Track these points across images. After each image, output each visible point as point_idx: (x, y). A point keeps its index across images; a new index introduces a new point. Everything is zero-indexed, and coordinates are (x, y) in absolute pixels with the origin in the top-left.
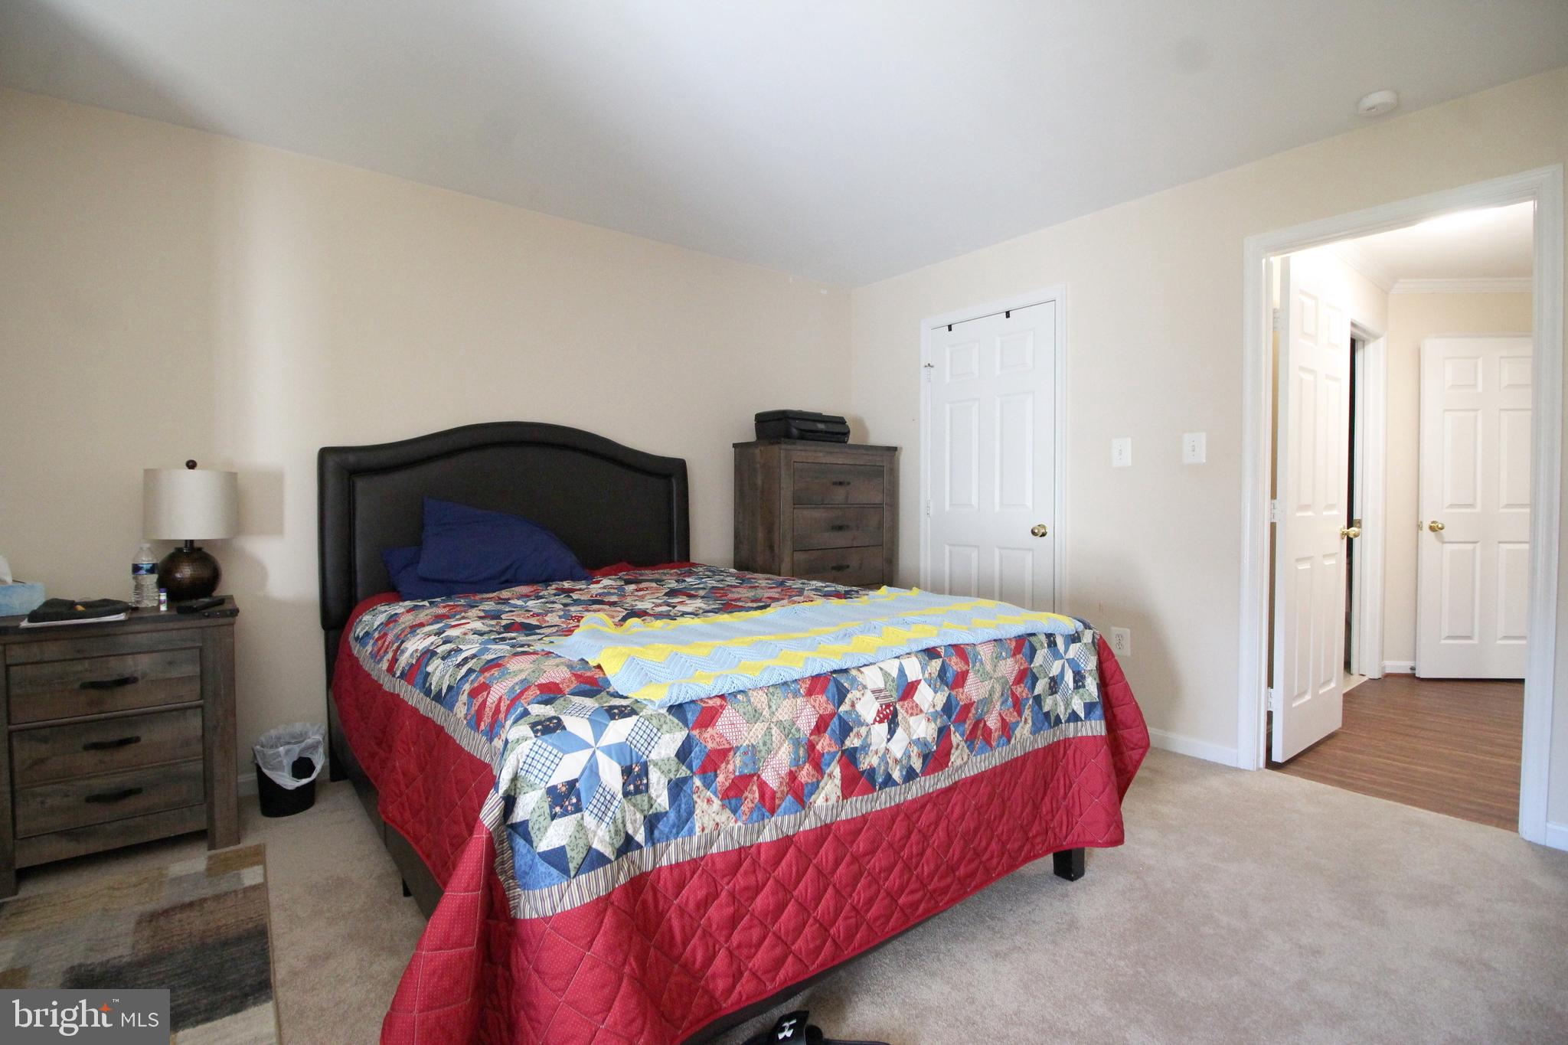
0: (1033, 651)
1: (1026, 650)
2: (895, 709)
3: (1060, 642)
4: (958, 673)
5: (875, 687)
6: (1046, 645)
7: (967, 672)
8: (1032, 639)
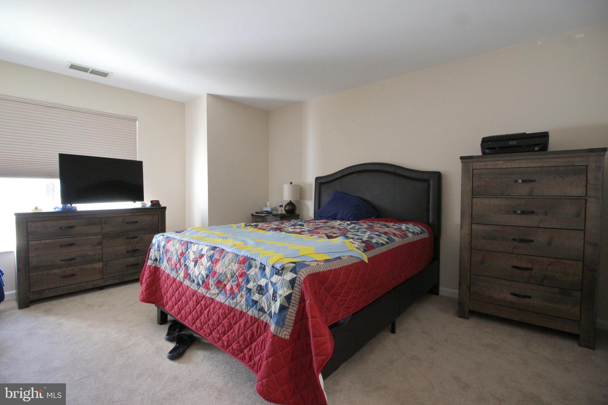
0: (250, 267)
1: (247, 264)
2: (198, 260)
3: (268, 270)
4: (216, 258)
5: (194, 251)
6: (258, 267)
7: (219, 260)
8: (253, 261)
